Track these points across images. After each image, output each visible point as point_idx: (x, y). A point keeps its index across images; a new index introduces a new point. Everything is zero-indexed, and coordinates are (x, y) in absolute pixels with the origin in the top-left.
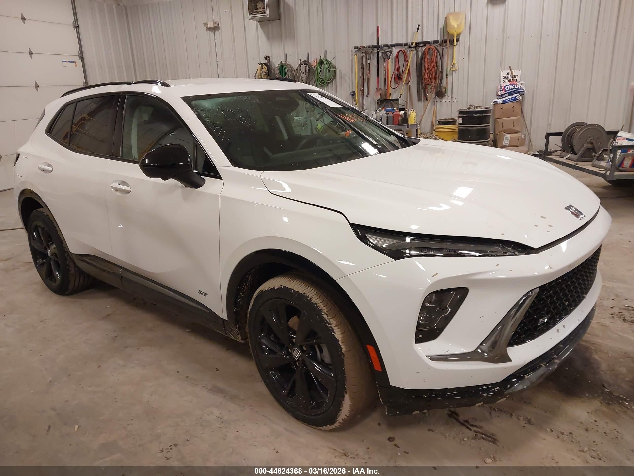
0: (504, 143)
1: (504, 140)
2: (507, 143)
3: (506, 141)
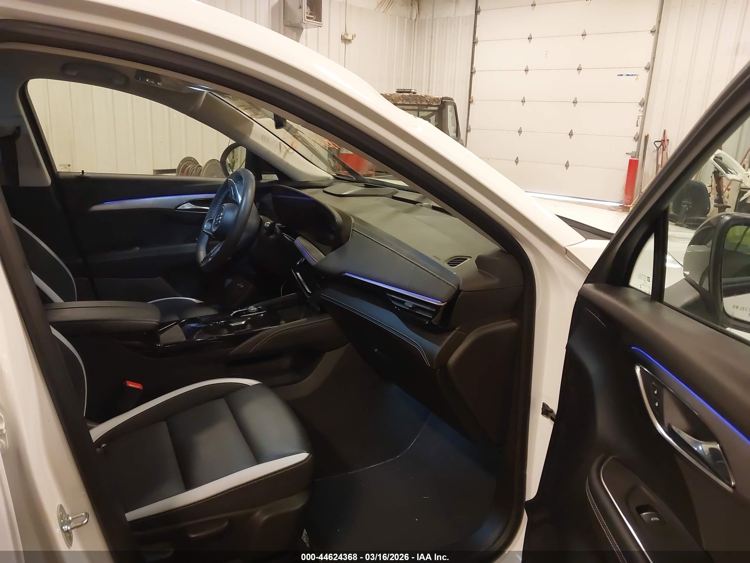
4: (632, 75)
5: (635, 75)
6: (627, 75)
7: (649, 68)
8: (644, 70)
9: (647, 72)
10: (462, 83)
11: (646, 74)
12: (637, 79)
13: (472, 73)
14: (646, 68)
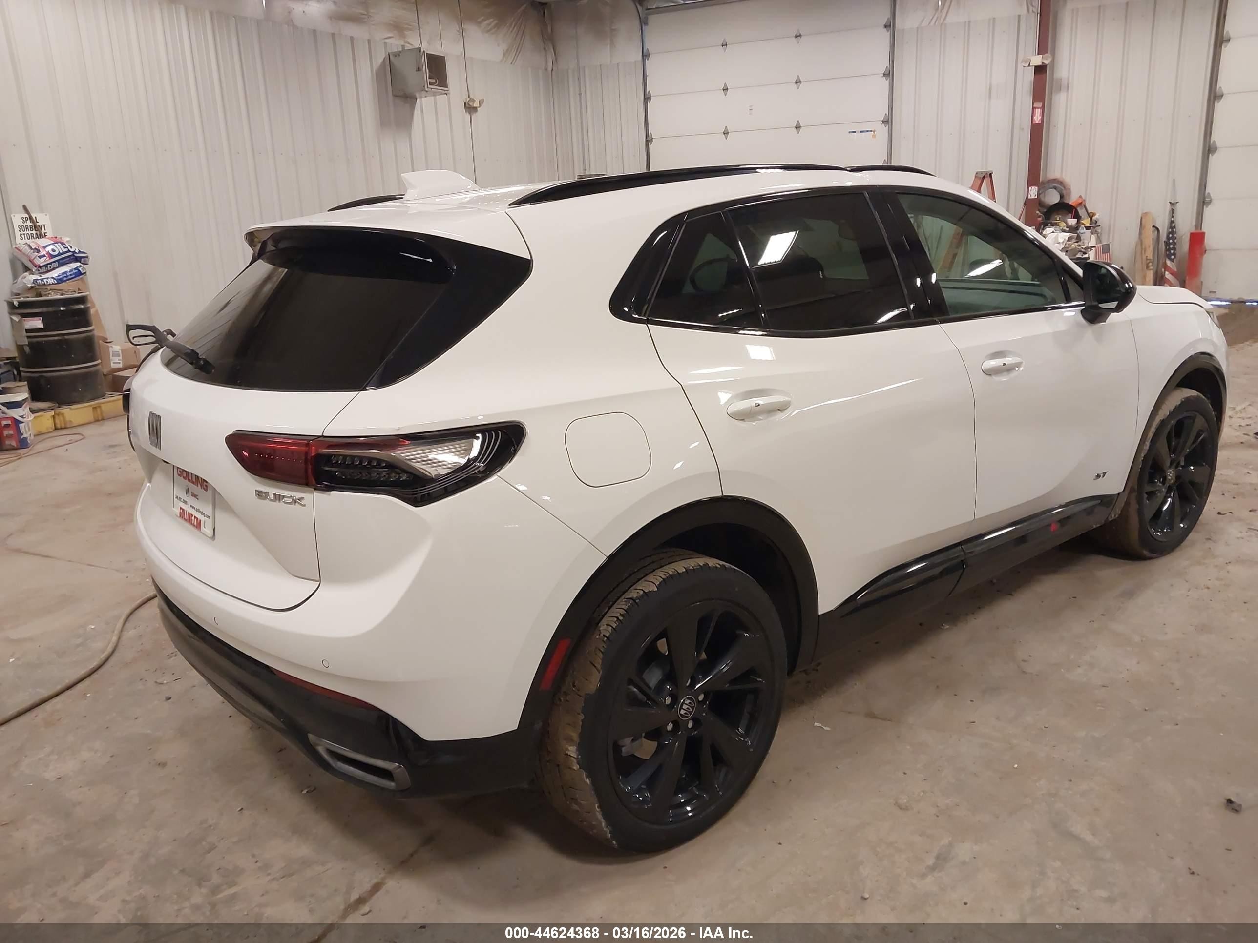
0: (114, 363)
1: (111, 358)
2: (119, 363)
3: (116, 359)
4: (867, 131)
5: (871, 131)
6: (861, 132)
7: (888, 121)
8: (882, 124)
9: (886, 127)
10: (634, 156)
11: (885, 129)
12: (874, 136)
13: (648, 140)
14: (883, 122)
